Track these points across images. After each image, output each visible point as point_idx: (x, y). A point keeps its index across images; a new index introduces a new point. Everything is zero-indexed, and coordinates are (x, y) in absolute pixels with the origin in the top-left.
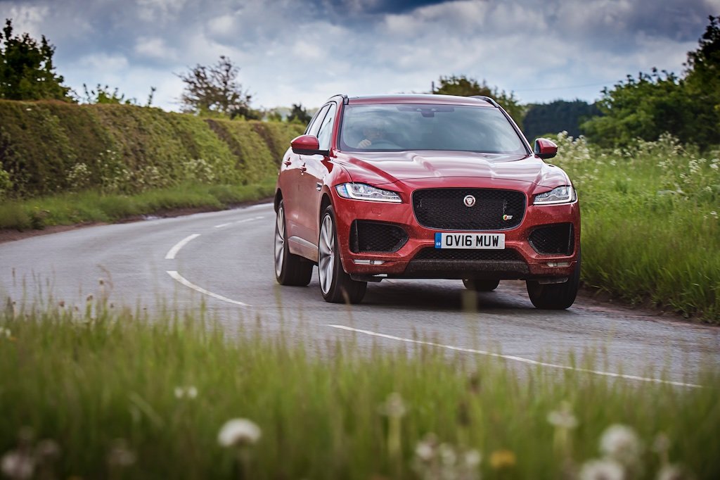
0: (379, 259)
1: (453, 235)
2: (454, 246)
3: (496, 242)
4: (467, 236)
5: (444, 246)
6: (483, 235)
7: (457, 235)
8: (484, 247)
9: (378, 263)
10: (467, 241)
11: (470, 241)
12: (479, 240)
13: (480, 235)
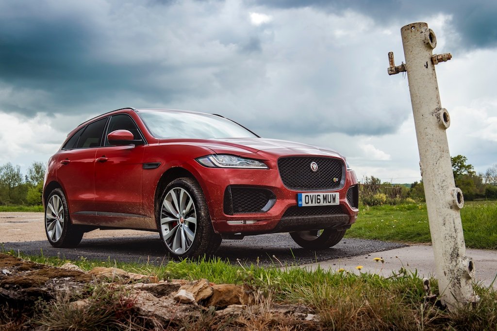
0: (249, 219)
1: (309, 194)
2: (310, 204)
3: (334, 199)
4: (318, 195)
5: (304, 205)
6: (327, 194)
7: (312, 194)
8: (328, 204)
9: (249, 222)
10: (318, 199)
11: (319, 199)
12: (325, 198)
13: (325, 194)
